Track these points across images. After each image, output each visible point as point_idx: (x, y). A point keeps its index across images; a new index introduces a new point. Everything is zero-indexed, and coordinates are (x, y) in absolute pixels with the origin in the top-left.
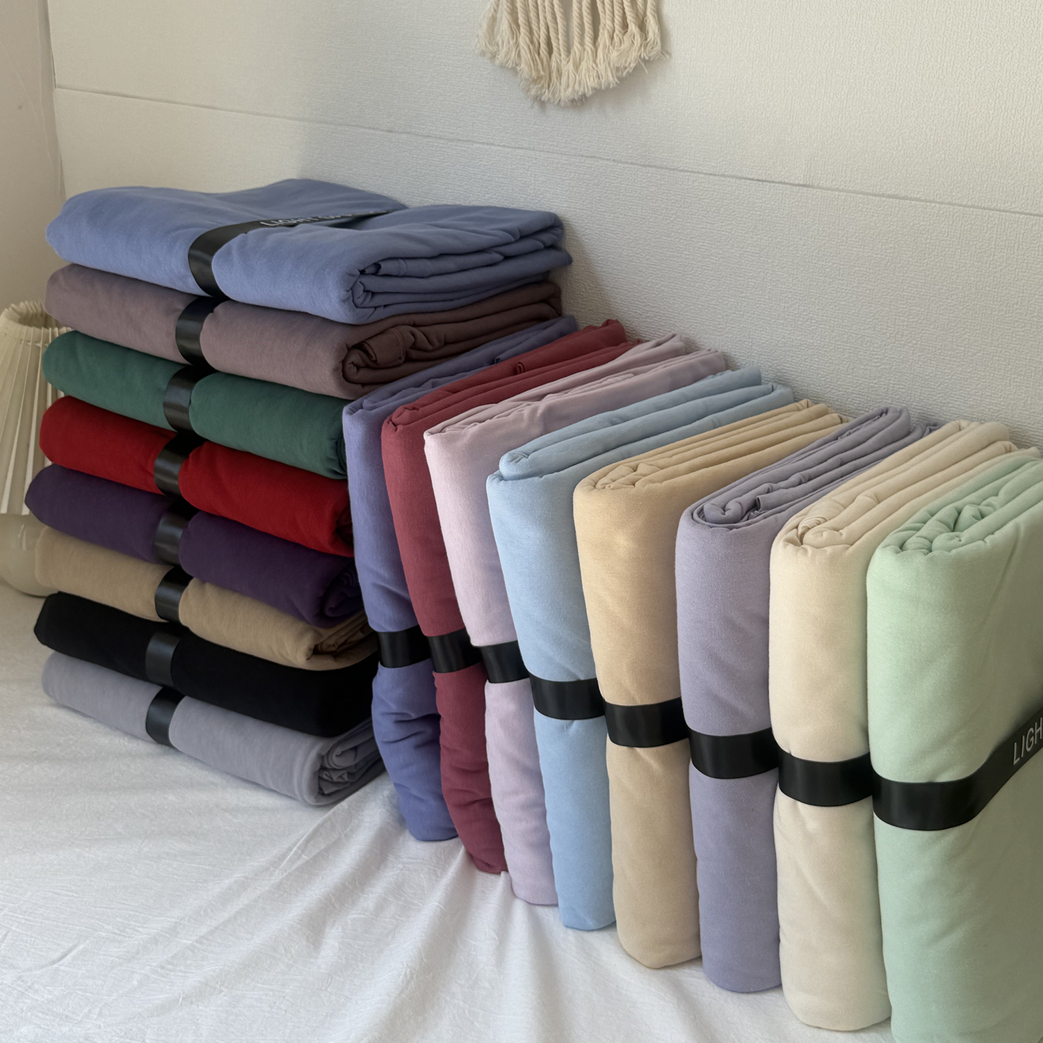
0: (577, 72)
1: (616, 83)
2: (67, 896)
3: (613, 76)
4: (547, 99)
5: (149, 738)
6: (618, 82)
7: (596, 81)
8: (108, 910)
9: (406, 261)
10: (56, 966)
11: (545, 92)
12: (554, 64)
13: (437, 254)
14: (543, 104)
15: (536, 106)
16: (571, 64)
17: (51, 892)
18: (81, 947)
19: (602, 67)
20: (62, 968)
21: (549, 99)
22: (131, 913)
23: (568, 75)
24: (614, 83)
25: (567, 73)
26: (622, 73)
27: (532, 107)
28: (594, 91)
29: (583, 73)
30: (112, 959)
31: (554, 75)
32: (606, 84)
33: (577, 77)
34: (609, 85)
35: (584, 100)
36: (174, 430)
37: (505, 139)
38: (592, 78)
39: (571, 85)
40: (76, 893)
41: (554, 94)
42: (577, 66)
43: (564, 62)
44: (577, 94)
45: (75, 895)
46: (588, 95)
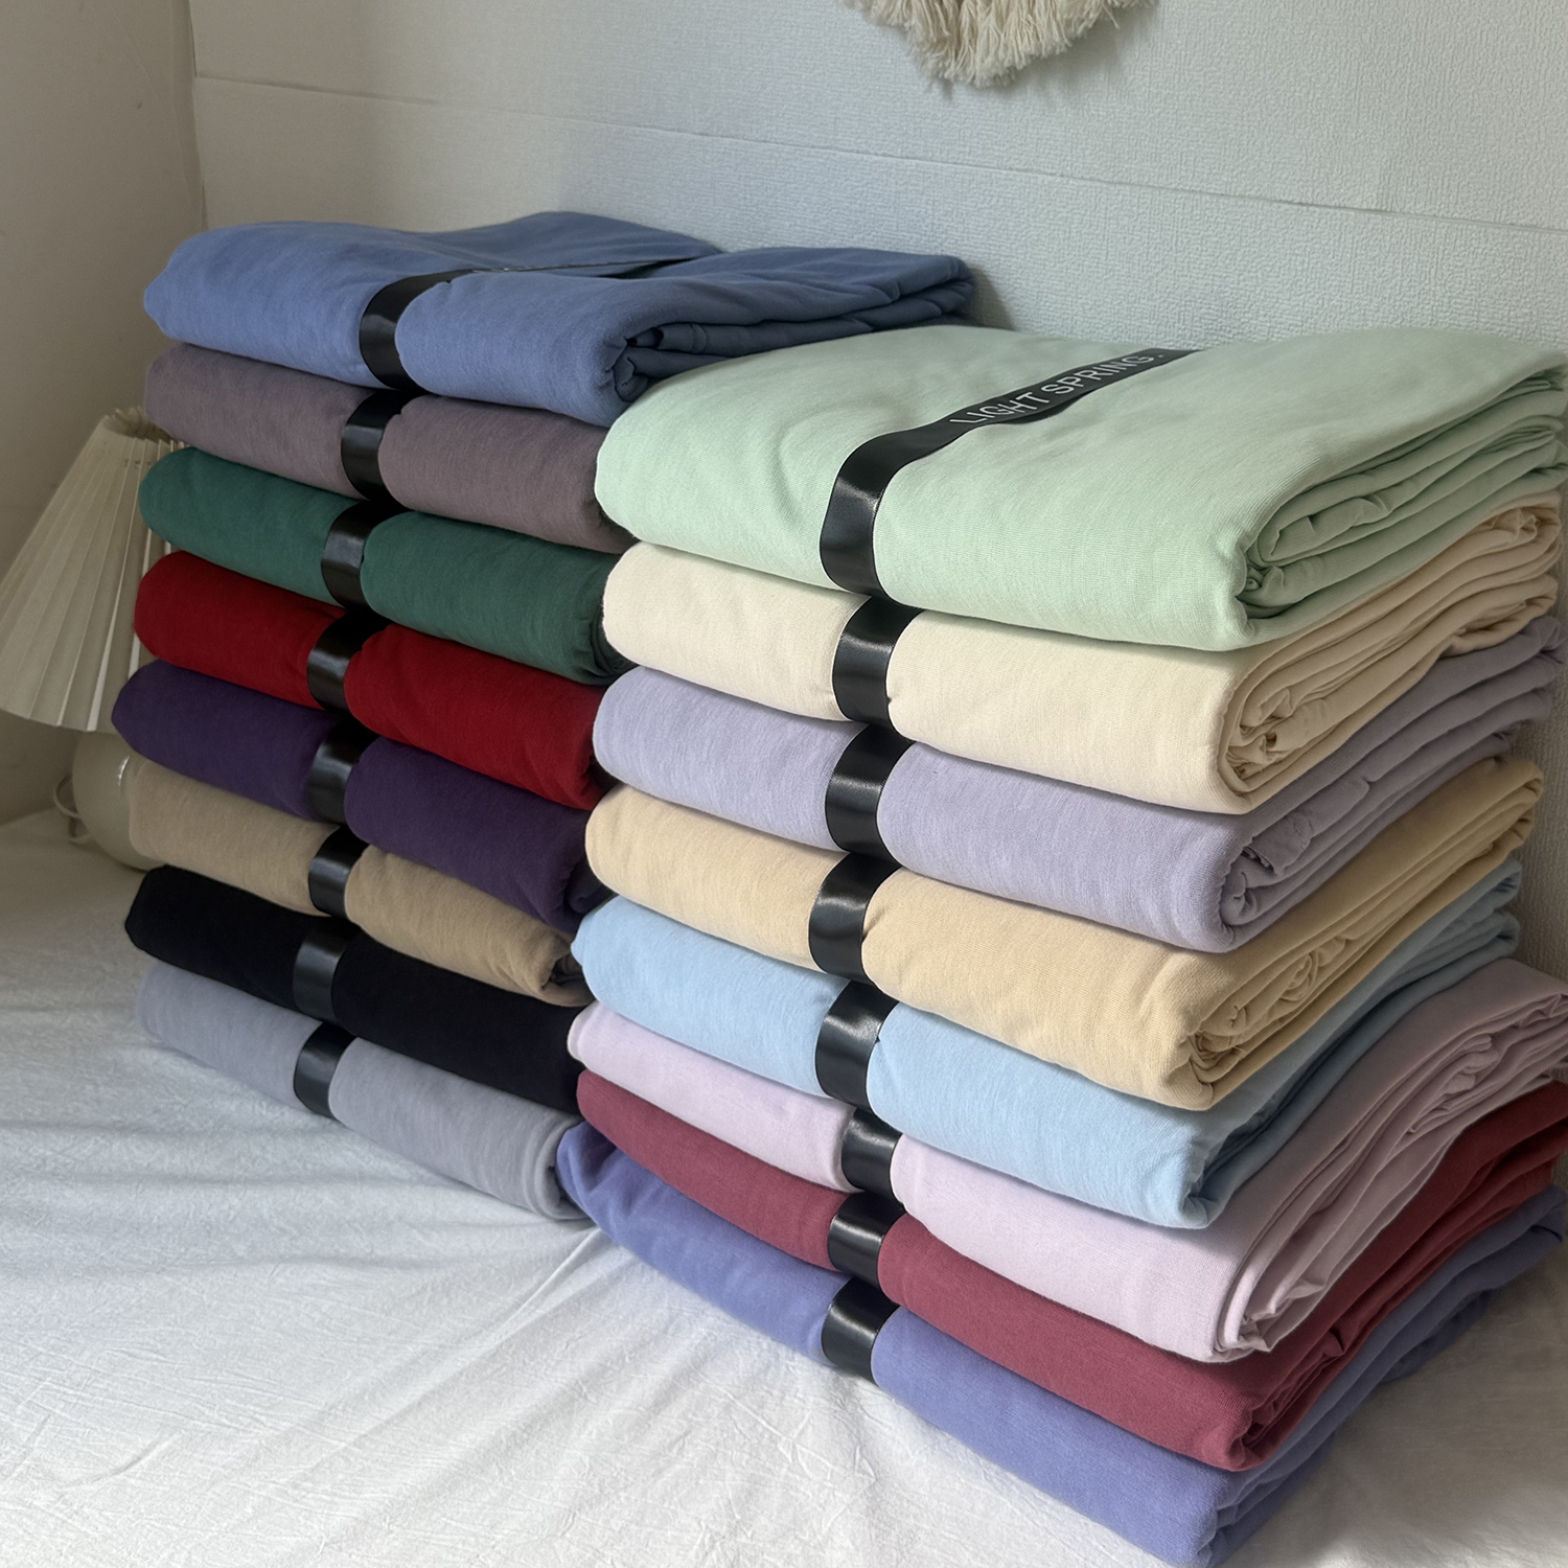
0: (1002, 29)
1: (1066, 46)
2: (148, 1359)
3: (1061, 35)
4: (953, 75)
5: (300, 1104)
6: (1070, 45)
7: (1033, 42)
8: (213, 1385)
9: (708, 329)
10: (120, 1477)
11: (950, 64)
12: (965, 19)
13: (759, 320)
14: (947, 85)
15: (937, 89)
16: (992, 16)
17: (122, 1352)
18: (165, 1445)
19: (1042, 20)
20: (132, 1481)
21: (956, 76)
22: (249, 1390)
23: (988, 34)
24: (1063, 45)
25: (985, 33)
26: (1076, 30)
27: (929, 90)
28: (1029, 61)
29: (1012, 32)
30: (213, 1469)
31: (966, 36)
32: (1049, 48)
33: (1002, 36)
34: (1054, 49)
35: (1013, 77)
36: (338, 605)
37: (886, 143)
38: (1026, 39)
39: (992, 50)
40: (162, 1355)
41: (964, 66)
42: (1001, 20)
43: (981, 15)
44: (1002, 64)
45: (161, 1358)
46: (1020, 67)
